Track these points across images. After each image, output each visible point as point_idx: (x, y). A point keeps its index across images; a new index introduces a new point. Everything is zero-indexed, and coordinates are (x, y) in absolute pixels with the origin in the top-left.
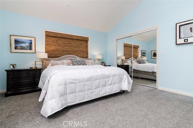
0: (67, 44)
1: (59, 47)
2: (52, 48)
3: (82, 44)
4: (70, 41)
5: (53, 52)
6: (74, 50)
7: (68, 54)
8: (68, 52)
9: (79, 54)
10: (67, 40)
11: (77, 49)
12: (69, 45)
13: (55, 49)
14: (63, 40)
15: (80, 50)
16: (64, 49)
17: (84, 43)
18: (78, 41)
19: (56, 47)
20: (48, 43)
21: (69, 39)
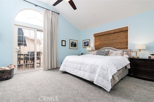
0: (106, 39)
1: (101, 42)
2: (98, 43)
3: (120, 36)
4: (109, 35)
5: (98, 46)
6: (112, 42)
7: (107, 46)
8: (107, 44)
9: (117, 46)
10: (106, 36)
11: (114, 41)
12: (108, 39)
13: (99, 44)
14: (103, 36)
15: (118, 42)
16: (104, 43)
17: (123, 34)
18: (115, 34)
19: (99, 42)
20: (96, 41)
21: (108, 34)
